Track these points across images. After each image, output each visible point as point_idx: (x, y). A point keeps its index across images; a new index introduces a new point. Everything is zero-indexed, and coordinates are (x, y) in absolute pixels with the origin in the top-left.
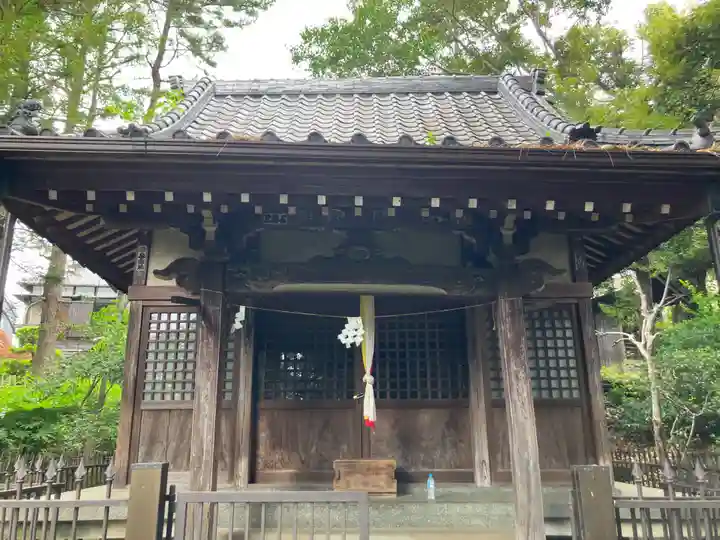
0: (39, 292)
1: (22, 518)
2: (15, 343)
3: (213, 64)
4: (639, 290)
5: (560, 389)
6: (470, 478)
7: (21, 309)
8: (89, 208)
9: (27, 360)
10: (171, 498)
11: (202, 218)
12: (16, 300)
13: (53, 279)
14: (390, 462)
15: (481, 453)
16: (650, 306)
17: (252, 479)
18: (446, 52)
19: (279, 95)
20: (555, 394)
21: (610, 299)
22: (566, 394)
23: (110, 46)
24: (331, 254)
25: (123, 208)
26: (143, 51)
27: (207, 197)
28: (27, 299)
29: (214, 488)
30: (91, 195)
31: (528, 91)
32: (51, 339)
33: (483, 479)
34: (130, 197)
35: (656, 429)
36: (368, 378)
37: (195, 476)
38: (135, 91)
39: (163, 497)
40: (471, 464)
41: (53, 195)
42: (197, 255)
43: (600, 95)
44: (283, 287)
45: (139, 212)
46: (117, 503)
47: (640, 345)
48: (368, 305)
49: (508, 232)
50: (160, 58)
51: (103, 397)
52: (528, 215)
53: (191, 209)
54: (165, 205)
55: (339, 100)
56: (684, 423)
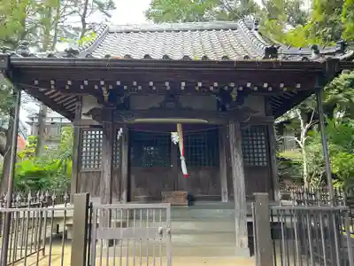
0: (36, 121)
1: (31, 216)
2: (27, 143)
3: (110, 16)
4: (300, 118)
5: (259, 162)
6: (220, 199)
7: (29, 128)
8: (52, 87)
9: (33, 151)
10: (91, 207)
11: (102, 91)
12: (26, 125)
13: (42, 115)
14: (185, 192)
15: (224, 188)
16: (305, 125)
17: (129, 200)
18: (218, 9)
19: (137, 32)
20: (257, 164)
21: (288, 122)
22: (261, 164)
23: (62, 7)
24: (158, 106)
25: (67, 88)
26: (77, 9)
27: (102, 83)
28: (31, 124)
29: (111, 203)
30: (52, 82)
31: (250, 29)
32: (43, 142)
33: (225, 200)
34: (69, 83)
35: (305, 178)
36: (182, 158)
37: (103, 199)
38: (74, 29)
39: (87, 207)
40: (220, 194)
41: (36, 82)
42: (100, 106)
43: (289, 27)
44: (138, 120)
45: (74, 88)
46: (69, 209)
47: (300, 142)
48: (179, 127)
49: (234, 96)
50: (85, 13)
51: (66, 166)
52: (241, 89)
53: (96, 87)
54: (85, 86)
55: (165, 34)
56: (317, 176)
